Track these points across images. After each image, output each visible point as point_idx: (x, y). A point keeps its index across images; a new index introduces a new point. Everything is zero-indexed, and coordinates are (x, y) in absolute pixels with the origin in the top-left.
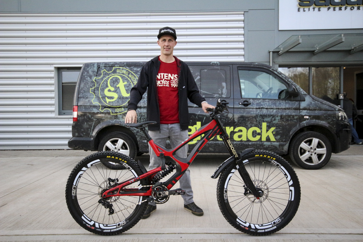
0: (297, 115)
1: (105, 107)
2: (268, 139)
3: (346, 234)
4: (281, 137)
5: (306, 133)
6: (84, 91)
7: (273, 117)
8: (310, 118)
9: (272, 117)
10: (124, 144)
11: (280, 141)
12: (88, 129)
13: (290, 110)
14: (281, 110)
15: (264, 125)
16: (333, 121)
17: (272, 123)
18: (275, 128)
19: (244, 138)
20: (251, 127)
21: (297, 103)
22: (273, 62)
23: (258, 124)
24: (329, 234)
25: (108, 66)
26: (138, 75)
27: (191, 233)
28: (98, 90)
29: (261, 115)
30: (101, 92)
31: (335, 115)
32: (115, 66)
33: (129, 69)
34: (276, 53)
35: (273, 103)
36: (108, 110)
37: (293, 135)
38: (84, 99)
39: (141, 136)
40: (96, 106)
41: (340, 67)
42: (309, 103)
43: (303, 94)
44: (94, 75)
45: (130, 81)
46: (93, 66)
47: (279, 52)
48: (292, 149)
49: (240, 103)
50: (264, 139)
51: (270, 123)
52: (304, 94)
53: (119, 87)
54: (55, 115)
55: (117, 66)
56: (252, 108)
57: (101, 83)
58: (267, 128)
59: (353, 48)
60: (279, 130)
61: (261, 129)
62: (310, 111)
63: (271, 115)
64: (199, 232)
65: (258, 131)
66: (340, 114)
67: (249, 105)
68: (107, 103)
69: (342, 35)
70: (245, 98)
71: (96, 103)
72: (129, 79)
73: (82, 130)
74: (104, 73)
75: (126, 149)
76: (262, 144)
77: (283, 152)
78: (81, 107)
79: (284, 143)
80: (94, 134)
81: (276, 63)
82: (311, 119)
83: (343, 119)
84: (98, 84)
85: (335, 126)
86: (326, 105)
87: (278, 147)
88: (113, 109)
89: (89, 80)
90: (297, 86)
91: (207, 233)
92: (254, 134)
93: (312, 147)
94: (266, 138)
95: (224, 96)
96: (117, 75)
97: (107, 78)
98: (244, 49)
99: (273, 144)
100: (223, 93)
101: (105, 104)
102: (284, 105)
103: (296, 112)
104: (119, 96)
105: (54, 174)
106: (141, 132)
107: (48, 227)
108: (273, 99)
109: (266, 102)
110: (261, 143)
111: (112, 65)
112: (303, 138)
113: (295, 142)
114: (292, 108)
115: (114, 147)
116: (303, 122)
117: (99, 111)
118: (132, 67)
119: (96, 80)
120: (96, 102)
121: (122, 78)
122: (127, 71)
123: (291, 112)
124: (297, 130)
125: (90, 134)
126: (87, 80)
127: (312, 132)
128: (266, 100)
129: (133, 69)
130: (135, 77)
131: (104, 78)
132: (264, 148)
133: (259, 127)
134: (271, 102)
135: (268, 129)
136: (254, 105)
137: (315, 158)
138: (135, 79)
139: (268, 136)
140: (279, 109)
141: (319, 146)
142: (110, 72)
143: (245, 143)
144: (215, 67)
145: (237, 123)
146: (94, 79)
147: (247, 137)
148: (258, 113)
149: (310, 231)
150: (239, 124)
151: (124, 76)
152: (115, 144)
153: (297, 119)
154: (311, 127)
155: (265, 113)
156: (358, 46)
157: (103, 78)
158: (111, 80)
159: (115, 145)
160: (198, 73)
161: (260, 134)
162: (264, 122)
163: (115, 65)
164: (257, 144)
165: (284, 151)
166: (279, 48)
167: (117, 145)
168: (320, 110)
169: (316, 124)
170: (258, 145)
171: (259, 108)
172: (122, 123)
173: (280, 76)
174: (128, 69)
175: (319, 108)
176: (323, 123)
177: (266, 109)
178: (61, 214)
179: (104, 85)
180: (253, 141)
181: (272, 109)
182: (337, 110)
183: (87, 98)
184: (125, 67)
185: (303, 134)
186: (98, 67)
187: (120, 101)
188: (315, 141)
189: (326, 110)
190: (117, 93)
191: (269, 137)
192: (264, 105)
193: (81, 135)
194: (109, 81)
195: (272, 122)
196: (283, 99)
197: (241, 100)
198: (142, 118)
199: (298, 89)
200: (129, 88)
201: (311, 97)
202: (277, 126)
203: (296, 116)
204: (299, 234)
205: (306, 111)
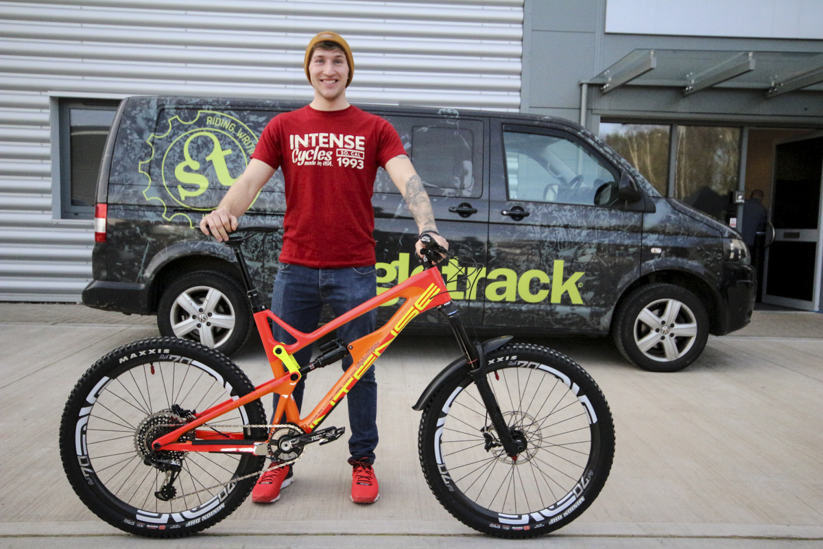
0: (635, 244)
1: (177, 210)
2: (566, 300)
3: (723, 537)
4: (595, 296)
5: (654, 287)
6: (125, 168)
7: (579, 248)
8: (664, 252)
9: (576, 247)
10: (222, 302)
11: (594, 304)
12: (132, 262)
13: (620, 232)
14: (599, 231)
15: (559, 265)
16: (715, 260)
17: (576, 263)
18: (583, 273)
19: (510, 296)
20: (528, 269)
21: (636, 216)
22: (588, 109)
23: (545, 264)
24: (686, 537)
25: (184, 106)
26: (258, 134)
27: (371, 534)
28: (159, 166)
29: (552, 243)
30: (167, 172)
31: (722, 247)
32: (202, 109)
33: (238, 116)
34: (596, 88)
35: (582, 216)
36: (183, 217)
37: (623, 291)
38: (123, 188)
39: (264, 282)
40: (154, 206)
41: (742, 128)
42: (665, 218)
43: (651, 195)
44: (150, 127)
45: (240, 147)
46: (146, 106)
47: (603, 85)
48: (620, 323)
49: (505, 212)
50: (556, 299)
51: (572, 261)
52: (653, 197)
53: (211, 162)
54: (53, 218)
55: (208, 109)
56: (533, 225)
57: (166, 150)
58: (564, 274)
59: (773, 84)
60: (591, 278)
61: (550, 274)
62: (666, 237)
63: (576, 244)
64: (391, 532)
65: (544, 278)
66: (732, 245)
67: (525, 218)
68: (180, 200)
69: (751, 54)
70: (516, 201)
71: (155, 199)
72: (237, 143)
73: (118, 264)
74: (175, 125)
75: (228, 312)
76: (551, 310)
77: (598, 330)
78: (116, 207)
79: (603, 309)
80: (148, 274)
81: (594, 112)
82: (666, 256)
83: (740, 257)
84: (159, 152)
85: (719, 274)
86: (702, 224)
87: (588, 318)
88: (196, 214)
89: (135, 141)
90: (638, 176)
91: (408, 535)
92: (533, 286)
93: (666, 321)
94: (562, 296)
95: (466, 193)
96: (207, 131)
97: (182, 138)
98: (521, 74)
99: (578, 310)
100: (466, 187)
101: (176, 202)
102: (606, 219)
103: (633, 238)
104: (212, 183)
105: (45, 370)
106: (263, 274)
107: (22, 514)
108: (582, 205)
109: (565, 211)
110: (549, 309)
111: (194, 105)
112: (646, 298)
113: (627, 307)
114: (624, 227)
115: (198, 307)
116: (647, 262)
117: (160, 219)
118: (245, 114)
119: (156, 141)
120: (154, 196)
121: (220, 140)
122: (233, 121)
123: (621, 238)
124: (633, 281)
125: (137, 274)
126: (131, 141)
127: (667, 285)
128: (565, 207)
129: (248, 119)
130: (252, 137)
131: (175, 136)
132: (556, 319)
133: (545, 271)
134: (577, 213)
135: (567, 276)
136: (536, 219)
137: (670, 345)
138: (251, 144)
139: (566, 292)
140: (593, 228)
141: (682, 318)
142: (191, 123)
143: (511, 308)
144: (448, 122)
145: (496, 260)
146: (149, 137)
147: (517, 292)
148: (546, 237)
149: (644, 530)
150: (499, 263)
151: (225, 136)
152: (201, 299)
153: (634, 254)
154: (665, 274)
155: (561, 239)
156: (784, 82)
157: (171, 137)
158: (192, 144)
159: (200, 303)
160: (407, 135)
161: (546, 287)
162: (557, 258)
163: (203, 107)
164: (540, 310)
165: (601, 328)
166: (604, 77)
167: (205, 302)
168: (688, 235)
169: (679, 267)
170: (541, 313)
171: (549, 226)
172: (218, 249)
173: (601, 150)
174: (234, 117)
175: (686, 230)
176: (693, 264)
177: (564, 229)
178: (57, 481)
179: (174, 155)
180: (531, 304)
181: (578, 228)
182: (726, 235)
183: (131, 185)
184: (227, 112)
185: (646, 290)
186: (161, 108)
187: (213, 195)
188: (674, 306)
189: (702, 235)
190: (207, 176)
191: (568, 295)
192: (561, 218)
193: (116, 276)
194: (187, 145)
195: (577, 260)
196: (604, 206)
197: (508, 203)
198: (266, 241)
199: (640, 183)
200: (236, 165)
201: (670, 204)
202: (587, 270)
203: (633, 246)
204: (620, 536)
205: (656, 236)
